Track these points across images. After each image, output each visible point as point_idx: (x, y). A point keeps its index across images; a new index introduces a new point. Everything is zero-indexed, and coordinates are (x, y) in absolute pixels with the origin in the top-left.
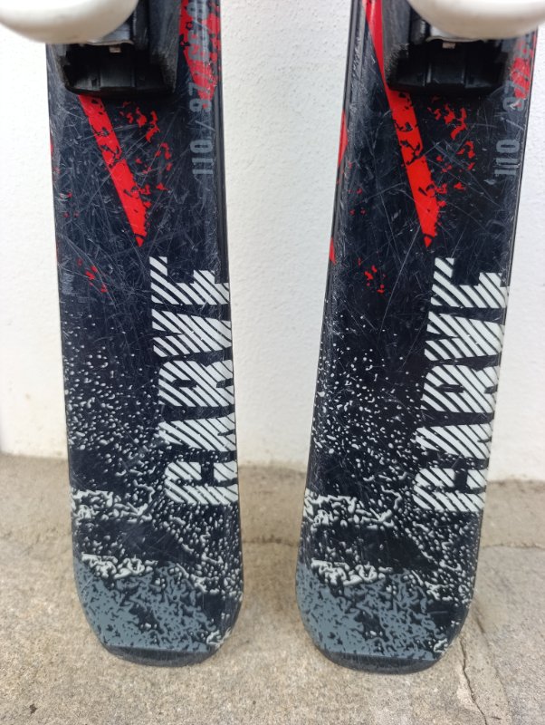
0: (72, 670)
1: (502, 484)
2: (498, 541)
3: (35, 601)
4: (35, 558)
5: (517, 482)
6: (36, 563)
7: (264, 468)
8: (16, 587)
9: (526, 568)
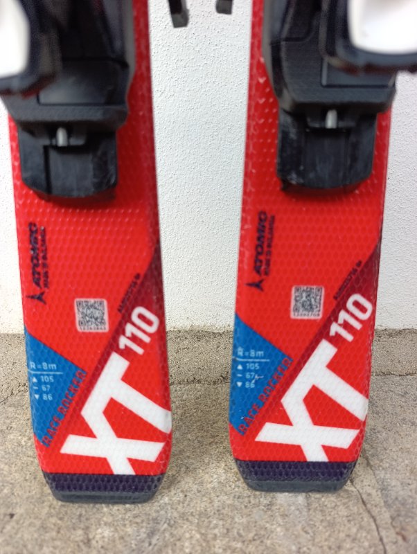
3: (11, 437)
4: (10, 406)
7: (186, 331)
9: (385, 389)
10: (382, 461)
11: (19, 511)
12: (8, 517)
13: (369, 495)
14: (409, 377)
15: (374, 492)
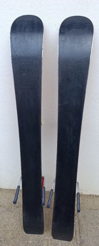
0: (19, 231)
1: (90, 195)
2: (86, 208)
3: (11, 220)
4: (9, 211)
5: (93, 195)
6: (10, 212)
7: (47, 192)
8: (8, 217)
9: (89, 214)
10: (82, 232)
11: (15, 236)
12: (13, 238)
13: (78, 238)
14: (96, 210)
15: (79, 238)
